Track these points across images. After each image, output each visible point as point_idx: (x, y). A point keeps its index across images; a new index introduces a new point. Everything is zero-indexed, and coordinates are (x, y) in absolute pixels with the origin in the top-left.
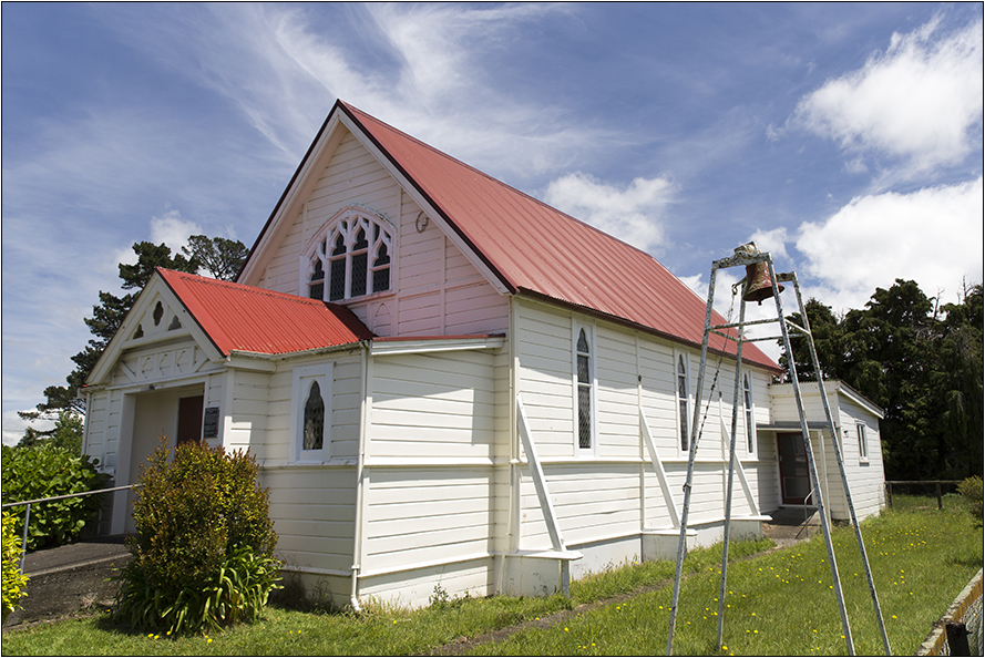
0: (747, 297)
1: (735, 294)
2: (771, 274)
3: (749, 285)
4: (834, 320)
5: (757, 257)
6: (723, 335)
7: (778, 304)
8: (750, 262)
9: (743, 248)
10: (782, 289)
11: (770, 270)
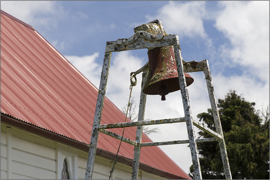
0: (148, 89)
1: (133, 84)
2: (177, 62)
3: (151, 74)
4: (257, 119)
5: (162, 40)
6: (116, 136)
7: (185, 100)
8: (153, 45)
9: (144, 27)
10: (190, 81)
11: (177, 57)
